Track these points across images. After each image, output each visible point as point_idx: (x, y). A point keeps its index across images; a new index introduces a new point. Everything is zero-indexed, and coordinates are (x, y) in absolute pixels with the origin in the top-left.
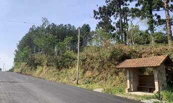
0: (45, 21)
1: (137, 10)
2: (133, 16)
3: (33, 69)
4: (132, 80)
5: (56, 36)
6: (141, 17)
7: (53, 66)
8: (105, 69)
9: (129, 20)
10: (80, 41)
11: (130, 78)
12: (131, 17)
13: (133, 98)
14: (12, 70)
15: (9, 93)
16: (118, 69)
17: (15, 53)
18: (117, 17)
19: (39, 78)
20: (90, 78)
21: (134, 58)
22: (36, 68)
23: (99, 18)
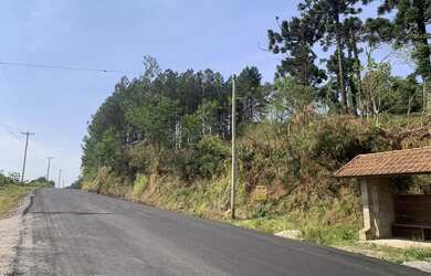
0: (152, 64)
1: (384, 22)
2: (373, 41)
3: (126, 182)
4: (376, 209)
5: (177, 101)
6: (394, 41)
7: (172, 172)
8: (303, 181)
9: (362, 50)
10: (237, 110)
11: (370, 204)
12: (367, 43)
13: (379, 255)
14: (77, 186)
15: (76, 240)
16: (338, 179)
17: (84, 144)
18: (329, 44)
19: (139, 202)
20: (265, 203)
21: (380, 150)
22: (133, 179)
23: (284, 51)
